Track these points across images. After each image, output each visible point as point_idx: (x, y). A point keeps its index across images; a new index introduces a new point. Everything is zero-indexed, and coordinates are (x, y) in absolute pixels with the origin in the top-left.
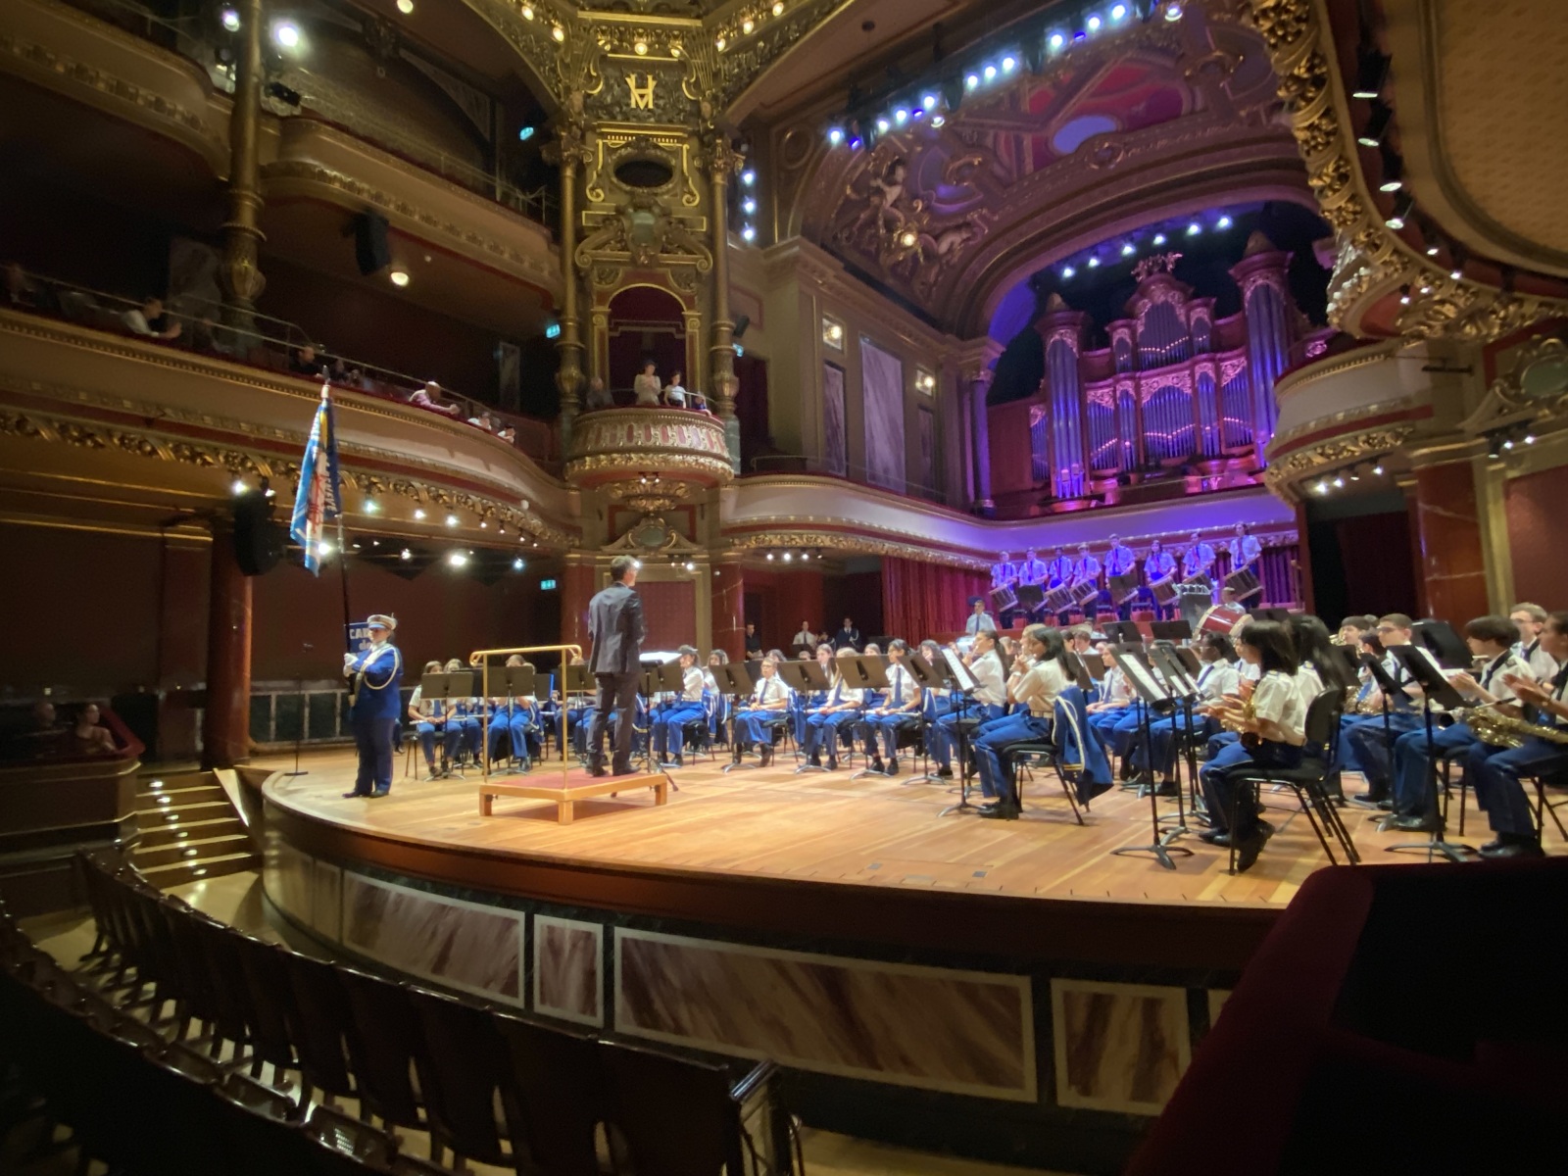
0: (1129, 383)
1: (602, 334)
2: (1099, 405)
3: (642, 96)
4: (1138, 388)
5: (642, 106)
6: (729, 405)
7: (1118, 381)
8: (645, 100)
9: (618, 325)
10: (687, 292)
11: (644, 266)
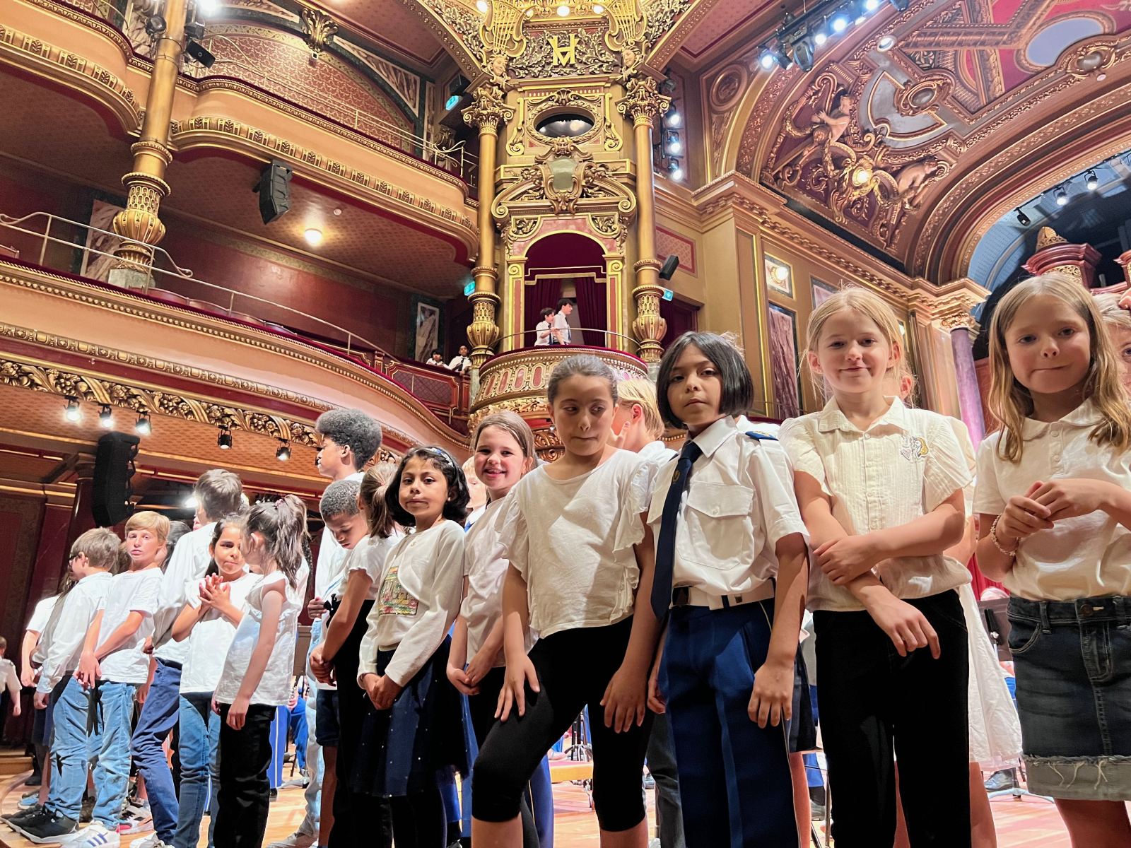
1: (517, 284)
3: (564, 54)
6: (654, 348)
9: (534, 273)
10: (609, 235)
11: (562, 212)
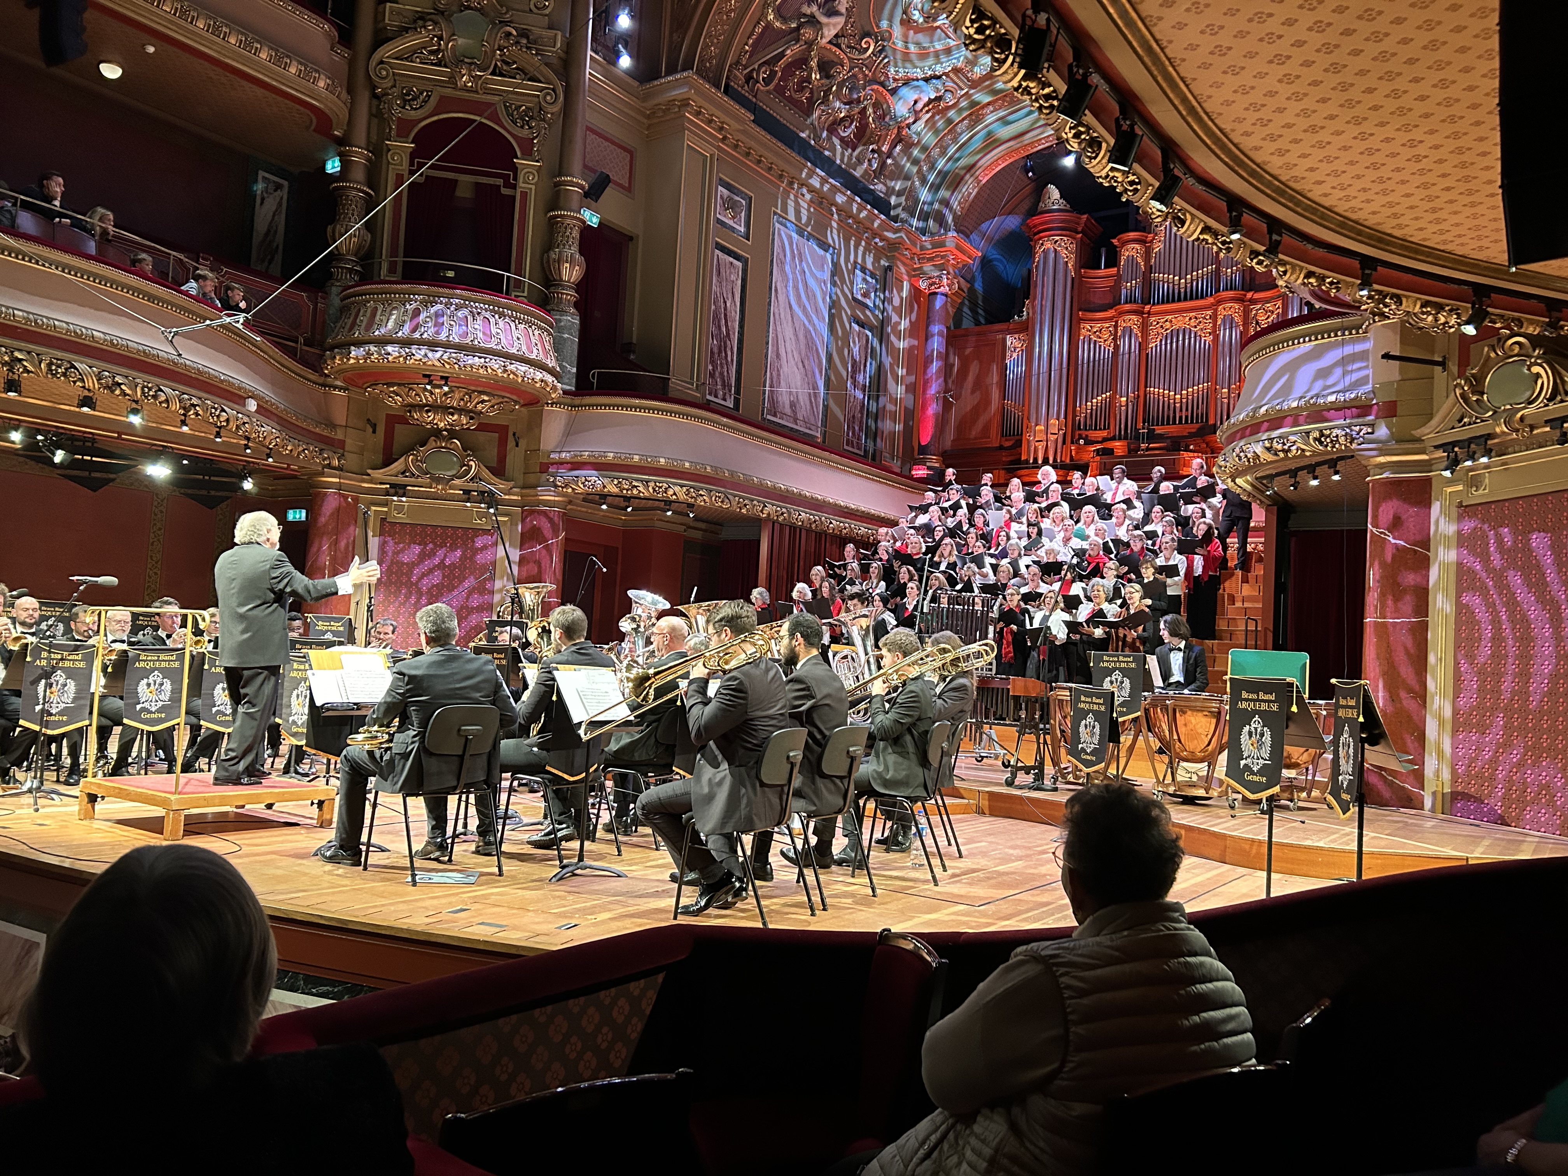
0: (1134, 318)
1: (398, 177)
2: (1095, 342)
4: (1145, 326)
6: (569, 295)
7: (1120, 315)
10: (525, 133)
11: (465, 89)
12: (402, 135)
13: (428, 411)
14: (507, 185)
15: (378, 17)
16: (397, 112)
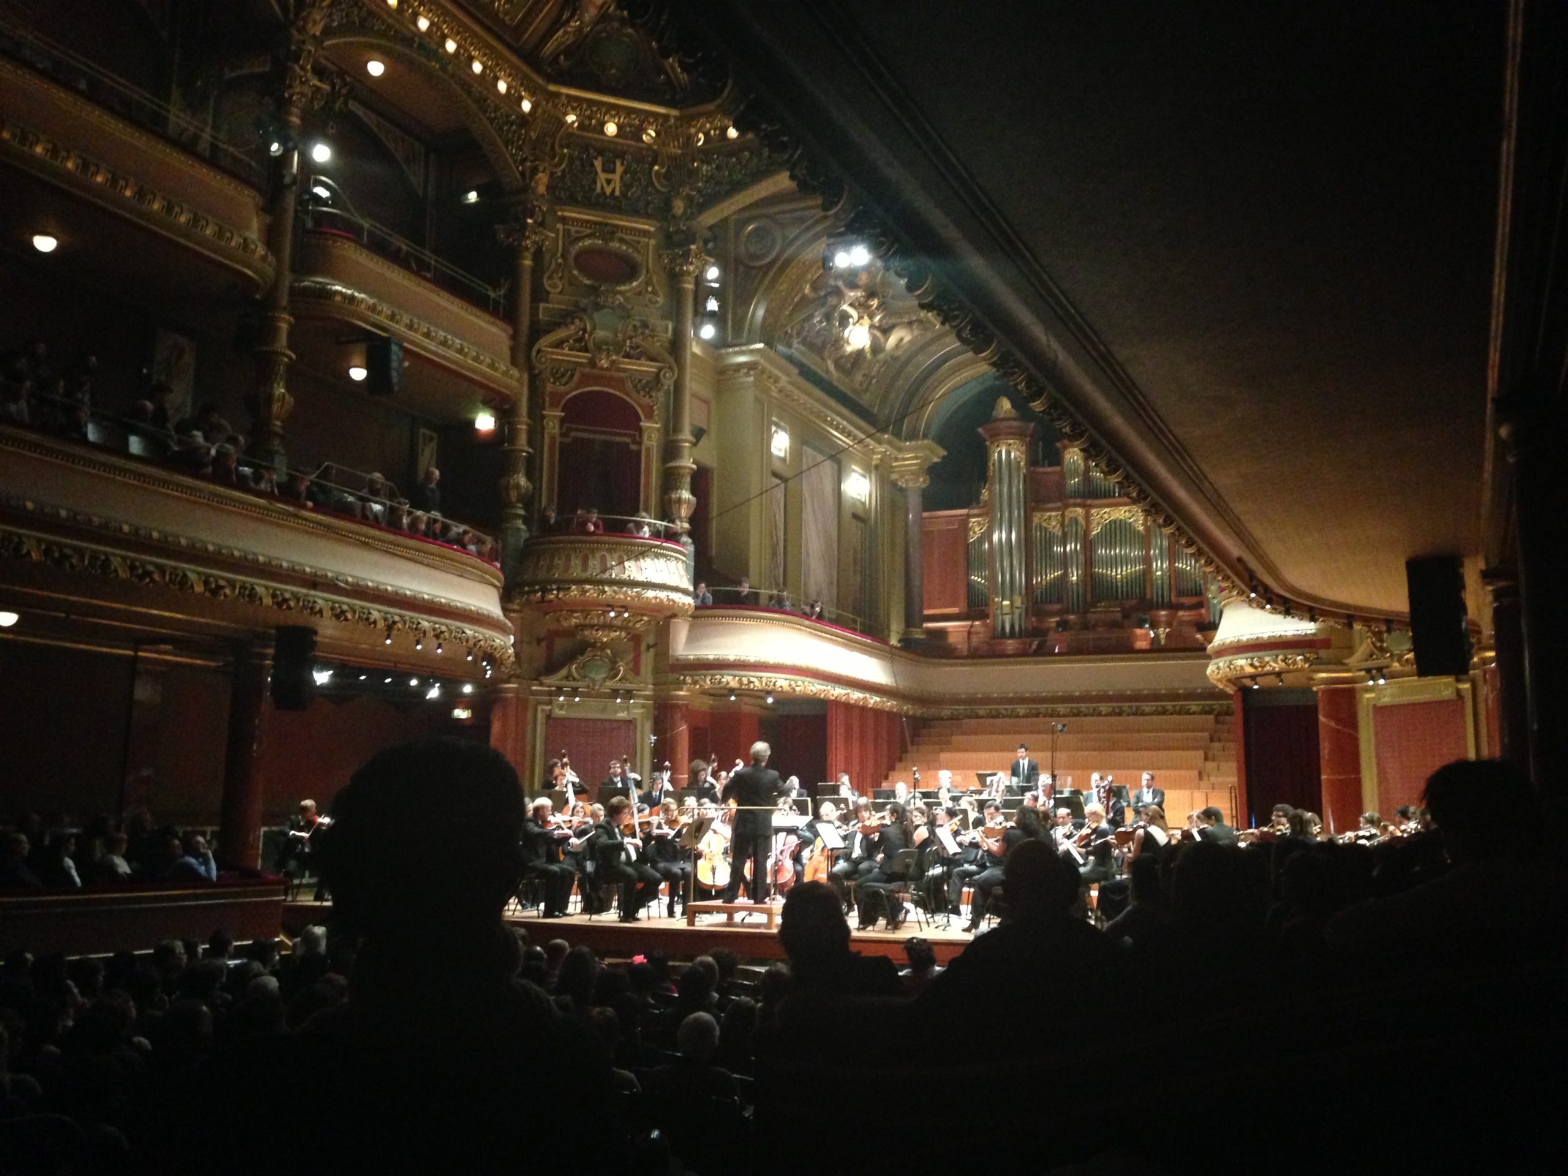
0: (1079, 510)
1: (553, 438)
2: (1046, 529)
3: (609, 182)
4: (1087, 516)
5: (608, 191)
6: (686, 527)
7: (1067, 506)
8: (612, 185)
9: (569, 430)
10: (646, 400)
11: (602, 368)
12: (554, 405)
13: (597, 630)
14: (634, 442)
15: (534, 312)
16: (549, 388)
